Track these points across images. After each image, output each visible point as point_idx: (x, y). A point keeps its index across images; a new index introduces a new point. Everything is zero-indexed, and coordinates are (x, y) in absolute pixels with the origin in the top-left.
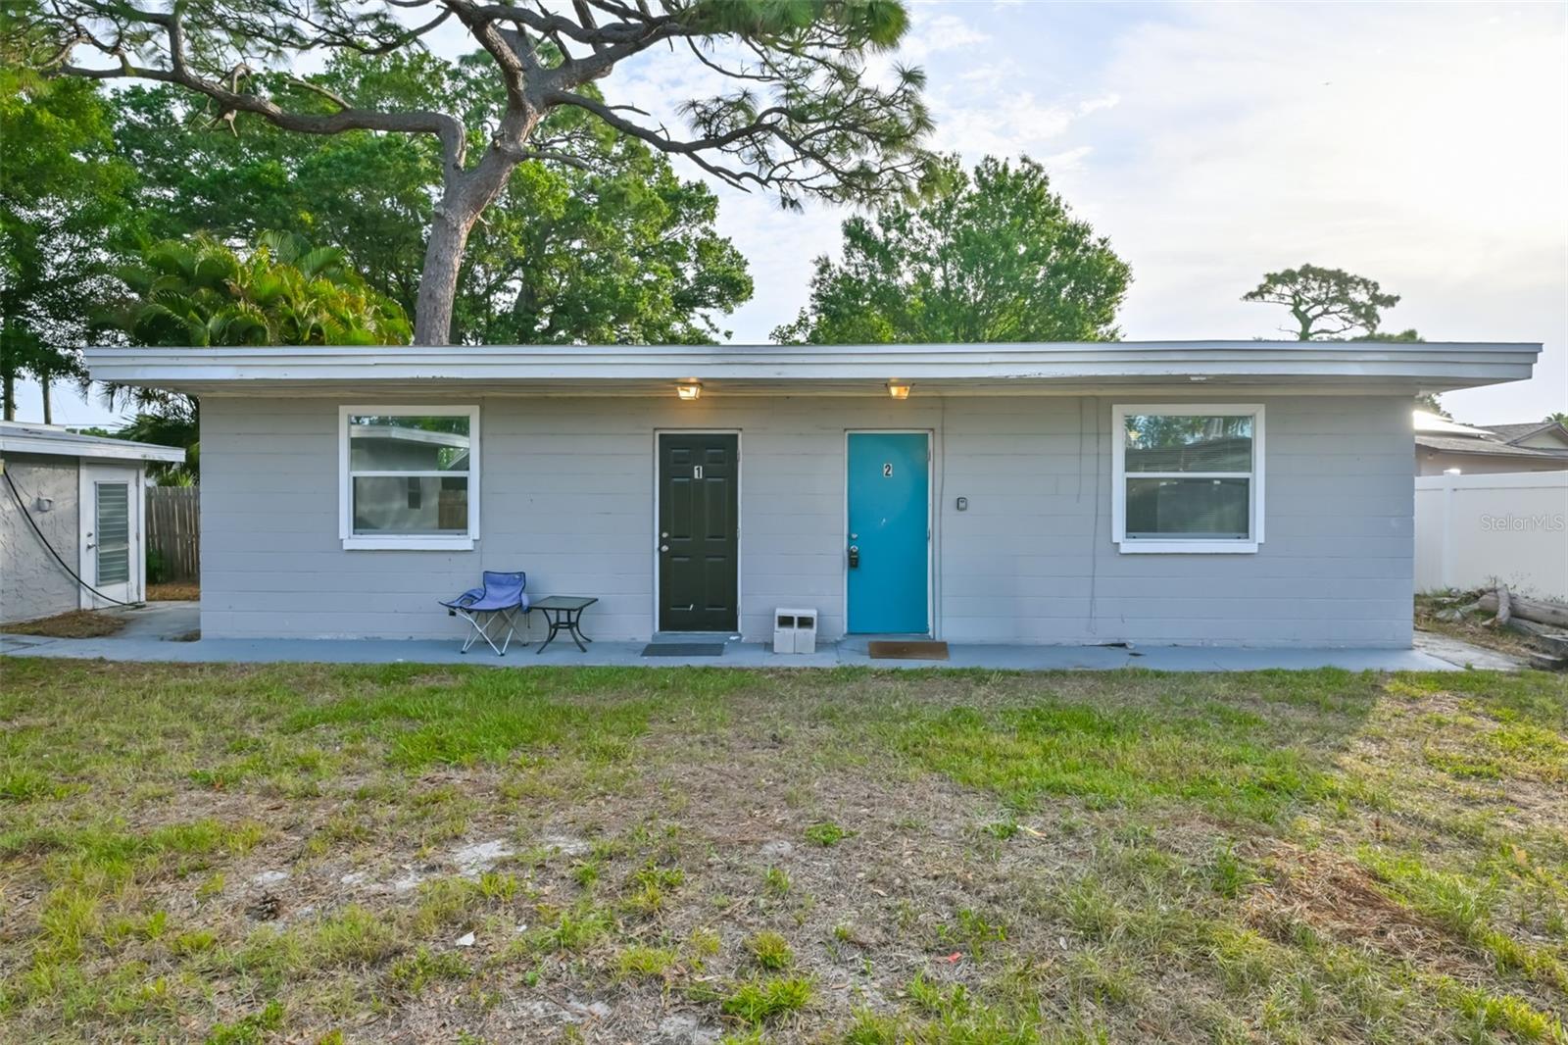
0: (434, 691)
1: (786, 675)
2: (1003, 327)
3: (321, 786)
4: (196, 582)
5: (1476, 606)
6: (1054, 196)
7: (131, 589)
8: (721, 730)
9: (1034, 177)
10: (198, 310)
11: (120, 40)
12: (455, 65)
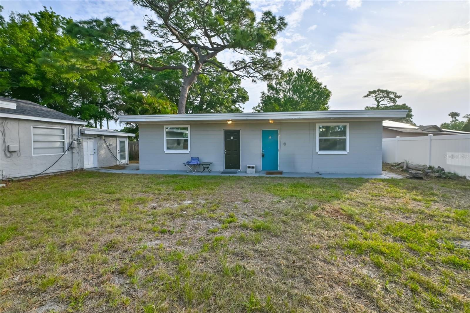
0: (181, 179)
1: (248, 177)
2: (303, 105)
3: (162, 193)
4: (138, 160)
5: (400, 166)
6: (314, 77)
7: (126, 161)
8: (232, 186)
9: (309, 73)
10: (137, 106)
11: (122, 54)
12: (186, 53)
